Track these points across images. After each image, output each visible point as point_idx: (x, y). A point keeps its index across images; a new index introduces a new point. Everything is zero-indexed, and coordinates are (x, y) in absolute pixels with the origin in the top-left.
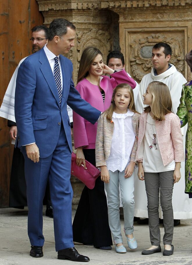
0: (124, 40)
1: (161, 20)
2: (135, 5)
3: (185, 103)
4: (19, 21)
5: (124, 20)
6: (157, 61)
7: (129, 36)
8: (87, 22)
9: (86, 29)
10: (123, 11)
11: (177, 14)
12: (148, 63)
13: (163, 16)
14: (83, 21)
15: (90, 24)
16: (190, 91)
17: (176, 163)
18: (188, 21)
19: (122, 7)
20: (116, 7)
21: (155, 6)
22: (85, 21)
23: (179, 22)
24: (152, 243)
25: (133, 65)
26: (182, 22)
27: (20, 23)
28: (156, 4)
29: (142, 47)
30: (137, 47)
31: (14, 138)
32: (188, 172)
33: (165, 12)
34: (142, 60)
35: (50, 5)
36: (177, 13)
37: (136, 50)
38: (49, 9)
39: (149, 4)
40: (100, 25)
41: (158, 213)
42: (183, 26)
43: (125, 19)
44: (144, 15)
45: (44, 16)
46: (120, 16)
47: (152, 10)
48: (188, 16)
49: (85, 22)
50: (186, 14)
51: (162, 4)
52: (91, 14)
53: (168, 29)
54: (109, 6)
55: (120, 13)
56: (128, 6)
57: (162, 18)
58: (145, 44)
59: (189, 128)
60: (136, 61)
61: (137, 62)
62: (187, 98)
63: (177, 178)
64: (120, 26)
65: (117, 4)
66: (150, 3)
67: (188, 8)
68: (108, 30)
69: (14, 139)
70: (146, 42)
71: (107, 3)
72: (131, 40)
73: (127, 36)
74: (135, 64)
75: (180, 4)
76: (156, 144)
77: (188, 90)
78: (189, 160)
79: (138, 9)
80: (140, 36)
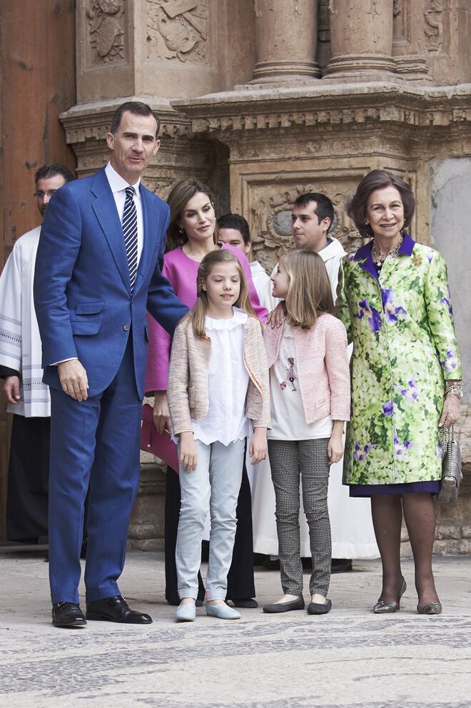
0: (240, 199)
1: (316, 155)
2: (261, 124)
3: (347, 298)
4: (24, 163)
5: (240, 157)
6: (301, 231)
7: (250, 191)
8: (164, 164)
9: (163, 179)
10: (237, 139)
11: (349, 141)
12: (288, 246)
13: (320, 147)
14: (156, 161)
15: (170, 168)
16: (355, 272)
17: (334, 421)
18: (370, 155)
19: (234, 129)
20: (223, 129)
21: (301, 124)
22: (159, 161)
23: (352, 159)
24: (286, 590)
25: (259, 250)
26: (358, 159)
27: (26, 168)
28: (304, 122)
29: (276, 213)
30: (265, 213)
31: (12, 400)
32: (355, 443)
33: (323, 139)
34: (277, 239)
35: (88, 130)
36: (349, 139)
37: (265, 218)
38: (86, 138)
39: (289, 121)
40: (192, 172)
41: (299, 527)
42: (359, 166)
43: (242, 155)
44: (281, 145)
45: (77, 154)
46: (231, 148)
47: (296, 133)
48: (371, 145)
49: (160, 164)
50: (367, 141)
51: (317, 120)
52: (172, 147)
53: (330, 174)
54: (208, 127)
55: (230, 142)
56: (247, 127)
57: (317, 151)
58: (283, 206)
59: (356, 349)
60: (264, 242)
61: (267, 243)
62: (350, 287)
63: (336, 454)
64: (231, 170)
65: (225, 124)
66: (291, 119)
67: (370, 129)
68: (209, 182)
69: (13, 403)
70: (286, 202)
71: (204, 121)
72: (254, 199)
73: (245, 191)
74: (262, 248)
75: (354, 119)
76: (293, 379)
77: (352, 271)
78: (357, 417)
79: (269, 132)
80: (272, 192)
